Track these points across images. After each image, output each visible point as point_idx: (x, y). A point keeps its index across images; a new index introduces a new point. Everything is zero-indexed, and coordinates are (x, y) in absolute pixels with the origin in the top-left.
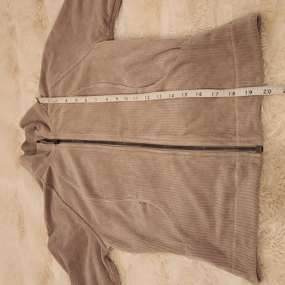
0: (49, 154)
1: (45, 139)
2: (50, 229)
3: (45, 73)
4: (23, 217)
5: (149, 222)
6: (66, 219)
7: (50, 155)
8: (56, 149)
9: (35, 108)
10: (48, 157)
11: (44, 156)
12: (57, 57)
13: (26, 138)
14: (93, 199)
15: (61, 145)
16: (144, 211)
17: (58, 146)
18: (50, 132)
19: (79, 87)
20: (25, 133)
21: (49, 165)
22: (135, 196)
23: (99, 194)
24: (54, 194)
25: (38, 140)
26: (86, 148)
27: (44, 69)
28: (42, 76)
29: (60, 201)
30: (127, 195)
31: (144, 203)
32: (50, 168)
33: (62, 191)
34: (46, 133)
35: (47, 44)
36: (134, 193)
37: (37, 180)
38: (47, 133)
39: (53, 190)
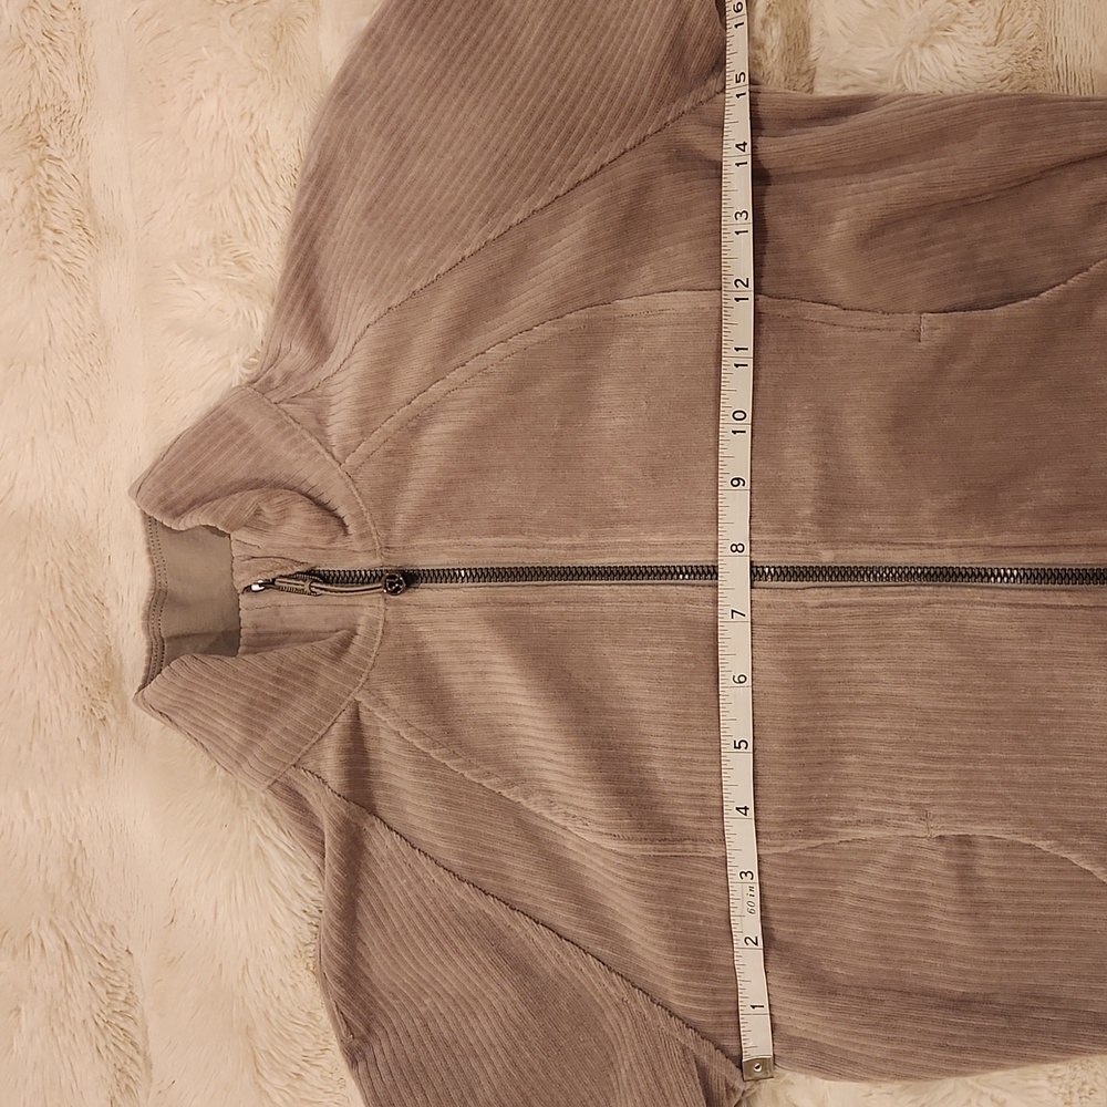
0: (345, 644)
1: (308, 573)
2: (357, 1023)
3: (314, 241)
4: (125, 985)
5: (986, 927)
6: (479, 962)
7: (353, 649)
8: (389, 618)
9: (238, 415)
10: (346, 659)
11: (324, 656)
12: (403, 158)
13: (154, 570)
14: (650, 849)
15: (425, 593)
16: (962, 878)
17: (399, 603)
18: (346, 533)
19: (555, 307)
20: (145, 546)
21: (350, 699)
22: (906, 811)
23: (678, 822)
24: (381, 843)
25: (270, 576)
26: (596, 601)
27: (309, 217)
28: (301, 255)
29: (432, 874)
30: (853, 811)
31: (965, 841)
32: (357, 715)
33: (441, 824)
34: (319, 541)
35: (345, 92)
36: (903, 799)
37: (269, 783)
38: (332, 541)
39: (373, 825)
